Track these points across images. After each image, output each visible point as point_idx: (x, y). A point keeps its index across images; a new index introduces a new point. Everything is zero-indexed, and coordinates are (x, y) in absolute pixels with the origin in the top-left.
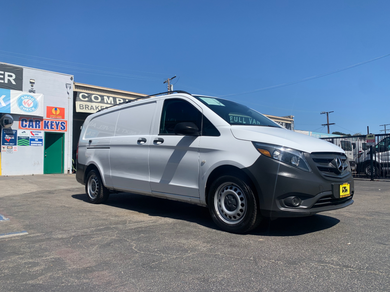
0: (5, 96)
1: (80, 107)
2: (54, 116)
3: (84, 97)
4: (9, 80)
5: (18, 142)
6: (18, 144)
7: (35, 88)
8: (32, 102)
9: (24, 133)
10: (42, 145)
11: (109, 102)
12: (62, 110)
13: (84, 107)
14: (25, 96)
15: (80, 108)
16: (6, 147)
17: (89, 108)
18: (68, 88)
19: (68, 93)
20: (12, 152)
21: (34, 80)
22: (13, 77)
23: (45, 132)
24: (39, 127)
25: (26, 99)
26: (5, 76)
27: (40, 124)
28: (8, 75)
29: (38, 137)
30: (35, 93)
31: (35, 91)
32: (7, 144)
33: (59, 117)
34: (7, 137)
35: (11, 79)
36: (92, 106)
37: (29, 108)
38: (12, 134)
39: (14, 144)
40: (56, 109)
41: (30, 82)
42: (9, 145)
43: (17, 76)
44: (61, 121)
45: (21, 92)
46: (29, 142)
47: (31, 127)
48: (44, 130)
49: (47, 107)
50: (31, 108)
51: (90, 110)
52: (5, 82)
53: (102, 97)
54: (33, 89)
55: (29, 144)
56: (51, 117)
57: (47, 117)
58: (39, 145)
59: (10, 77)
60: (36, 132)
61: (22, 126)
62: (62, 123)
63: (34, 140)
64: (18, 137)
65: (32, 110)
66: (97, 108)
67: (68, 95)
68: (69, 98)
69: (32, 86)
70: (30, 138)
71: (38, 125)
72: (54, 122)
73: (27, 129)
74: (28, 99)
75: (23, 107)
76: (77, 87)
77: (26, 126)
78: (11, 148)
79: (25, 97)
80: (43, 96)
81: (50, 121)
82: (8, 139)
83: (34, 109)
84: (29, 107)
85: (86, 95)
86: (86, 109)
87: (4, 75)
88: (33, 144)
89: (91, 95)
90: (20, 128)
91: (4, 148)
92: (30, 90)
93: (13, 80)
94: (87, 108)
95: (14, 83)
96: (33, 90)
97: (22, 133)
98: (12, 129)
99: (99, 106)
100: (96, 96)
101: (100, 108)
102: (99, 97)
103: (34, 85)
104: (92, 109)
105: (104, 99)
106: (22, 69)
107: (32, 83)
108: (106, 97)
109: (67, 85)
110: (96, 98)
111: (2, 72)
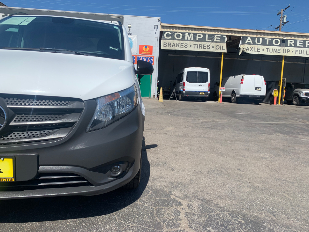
2: (144, 53)
3: (168, 35)
11: (189, 39)
12: (151, 48)
13: (167, 45)
15: (164, 46)
17: (171, 45)
18: (155, 29)
19: (156, 33)
21: (131, 25)
27: (135, 59)
30: (131, 35)
31: (131, 33)
33: (148, 53)
36: (174, 43)
40: (146, 47)
41: (128, 27)
44: (149, 56)
49: (140, 46)
51: (172, 47)
53: (184, 34)
54: (130, 32)
56: (142, 54)
57: (139, 54)
62: (150, 58)
66: (178, 45)
67: (155, 34)
68: (156, 37)
69: (130, 30)
72: (144, 58)
76: (163, 27)
80: (137, 37)
81: (142, 57)
85: (170, 33)
86: (168, 46)
96: (130, 33)
99: (179, 43)
100: (178, 34)
101: (180, 45)
102: (181, 35)
103: (131, 29)
104: (174, 46)
105: (185, 36)
106: (123, 18)
107: (130, 27)
108: (188, 34)
109: (155, 26)
110: (178, 36)
111: (110, 21)
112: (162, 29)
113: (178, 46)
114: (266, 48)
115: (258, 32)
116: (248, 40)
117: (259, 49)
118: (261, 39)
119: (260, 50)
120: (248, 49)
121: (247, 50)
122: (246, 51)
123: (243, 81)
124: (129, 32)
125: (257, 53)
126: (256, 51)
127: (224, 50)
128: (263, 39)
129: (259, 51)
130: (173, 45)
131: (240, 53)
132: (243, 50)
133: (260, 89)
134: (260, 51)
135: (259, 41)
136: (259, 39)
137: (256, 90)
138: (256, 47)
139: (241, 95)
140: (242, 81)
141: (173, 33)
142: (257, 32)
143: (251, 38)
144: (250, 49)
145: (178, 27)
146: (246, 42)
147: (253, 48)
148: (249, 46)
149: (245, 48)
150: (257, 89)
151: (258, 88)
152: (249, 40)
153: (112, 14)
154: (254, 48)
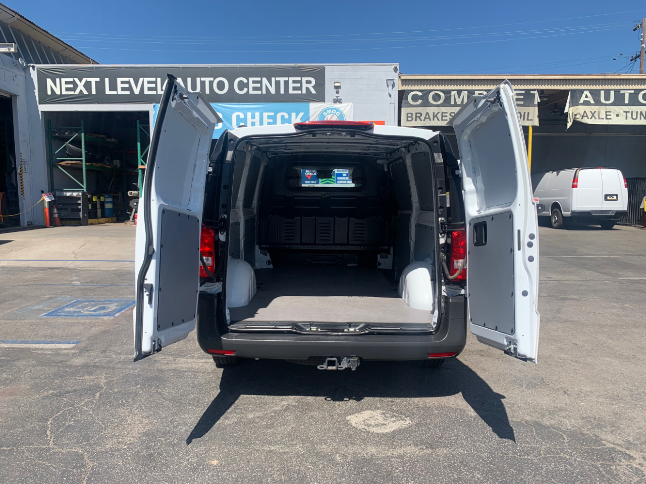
0: (303, 113)
1: (408, 117)
4: (307, 89)
6: (321, 182)
7: (341, 95)
8: (337, 117)
11: (459, 102)
12: (381, 125)
13: (414, 117)
14: (329, 109)
15: (407, 119)
16: (306, 186)
17: (422, 118)
18: (389, 87)
19: (390, 96)
21: (340, 83)
22: (312, 82)
25: (329, 114)
26: (303, 83)
28: (306, 81)
30: (342, 103)
31: (341, 99)
32: (308, 182)
34: (308, 173)
35: (310, 86)
36: (427, 113)
39: (316, 182)
40: (372, 124)
41: (335, 86)
42: (311, 184)
43: (318, 81)
45: (323, 104)
46: (335, 179)
51: (424, 120)
52: (303, 93)
53: (447, 93)
54: (339, 96)
55: (334, 182)
58: (348, 182)
59: (308, 84)
63: (342, 175)
66: (436, 116)
67: (390, 98)
68: (390, 103)
69: (337, 92)
70: (337, 172)
74: (332, 115)
79: (328, 111)
80: (353, 106)
82: (309, 175)
85: (420, 94)
87: (300, 82)
88: (341, 182)
89: (427, 93)
92: (334, 100)
93: (312, 88)
94: (418, 118)
95: (313, 92)
96: (339, 98)
99: (438, 113)
100: (436, 94)
101: (439, 116)
102: (442, 94)
103: (340, 90)
104: (427, 118)
105: (450, 96)
106: (323, 69)
108: (456, 92)
109: (388, 81)
110: (437, 97)
111: (299, 79)
112: (403, 86)
113: (436, 118)
114: (624, 112)
115: (605, 79)
116: (584, 96)
117: (608, 113)
118: (612, 93)
119: (610, 115)
120: (585, 115)
121: (584, 118)
122: (582, 118)
123: (577, 182)
124: (336, 98)
125: (605, 122)
126: (603, 119)
127: (532, 120)
128: (617, 92)
129: (608, 117)
130: (426, 116)
131: (569, 125)
132: (575, 118)
133: (615, 197)
134: (611, 119)
135: (607, 98)
136: (607, 92)
137: (606, 199)
138: (603, 110)
139: (573, 212)
140: (575, 184)
141: (426, 93)
142: (602, 79)
143: (591, 91)
144: (590, 115)
145: (436, 80)
146: (581, 101)
147: (595, 112)
148: (587, 109)
149: (579, 114)
150: (608, 198)
151: (611, 195)
152: (587, 96)
153: (301, 64)
154: (599, 112)
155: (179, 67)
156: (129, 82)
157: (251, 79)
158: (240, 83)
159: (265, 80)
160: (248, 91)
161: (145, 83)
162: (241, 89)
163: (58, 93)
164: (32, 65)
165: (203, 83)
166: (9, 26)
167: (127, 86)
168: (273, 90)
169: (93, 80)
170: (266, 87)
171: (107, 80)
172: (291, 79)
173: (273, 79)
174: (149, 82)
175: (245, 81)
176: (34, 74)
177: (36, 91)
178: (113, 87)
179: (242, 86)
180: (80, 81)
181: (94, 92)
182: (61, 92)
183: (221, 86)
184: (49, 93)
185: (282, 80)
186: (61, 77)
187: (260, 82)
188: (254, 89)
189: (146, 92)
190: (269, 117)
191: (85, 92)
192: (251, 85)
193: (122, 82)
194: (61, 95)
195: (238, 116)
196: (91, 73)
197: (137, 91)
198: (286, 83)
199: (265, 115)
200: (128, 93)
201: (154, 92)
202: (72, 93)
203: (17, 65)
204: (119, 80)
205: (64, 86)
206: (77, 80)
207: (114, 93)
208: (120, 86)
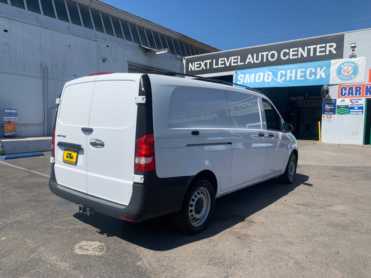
0: (326, 67)
4: (330, 51)
5: (337, 111)
6: (337, 113)
7: (356, 52)
8: (352, 68)
9: (343, 102)
10: (362, 114)
14: (346, 63)
16: (325, 116)
20: (331, 121)
21: (355, 44)
22: (334, 46)
23: (366, 99)
24: (360, 94)
25: (346, 66)
26: (327, 47)
27: (361, 91)
28: (329, 46)
29: (358, 105)
30: (356, 57)
31: (356, 55)
32: (327, 113)
34: (327, 107)
35: (332, 49)
37: (348, 76)
38: (332, 104)
39: (333, 113)
41: (351, 46)
42: (329, 114)
43: (338, 45)
45: (341, 59)
46: (348, 111)
47: (350, 95)
48: (365, 97)
49: (370, 70)
50: (350, 75)
52: (327, 54)
57: (369, 82)
58: (358, 113)
59: (331, 47)
60: (355, 100)
61: (342, 94)
63: (353, 108)
64: (338, 106)
65: (351, 78)
69: (353, 51)
70: (349, 106)
71: (358, 92)
73: (346, 97)
74: (348, 66)
75: (342, 76)
77: (345, 94)
78: (330, 117)
79: (345, 64)
80: (365, 59)
82: (328, 108)
83: (354, 76)
84: (348, 74)
87: (325, 47)
88: (353, 113)
90: (339, 97)
91: (324, 117)
92: (350, 56)
93: (334, 50)
95: (334, 52)
96: (354, 54)
97: (341, 101)
98: (332, 99)
103: (355, 49)
106: (343, 36)
107: (353, 48)
111: (324, 45)
124: (352, 55)
153: (327, 35)
155: (250, 49)
156: (224, 60)
157: (291, 50)
158: (285, 52)
159: (300, 49)
160: (289, 57)
161: (232, 59)
162: (284, 56)
163: (193, 70)
164: (184, 57)
165: (262, 56)
166: (177, 40)
167: (223, 62)
168: (305, 55)
169: (208, 61)
170: (301, 53)
171: (214, 60)
172: (318, 46)
173: (306, 48)
174: (234, 59)
175: (288, 51)
176: (184, 62)
177: (185, 70)
178: (217, 64)
179: (285, 54)
180: (203, 62)
181: (208, 68)
182: (194, 69)
183: (273, 56)
184: (190, 70)
185: (312, 47)
186: (195, 62)
187: (297, 51)
188: (293, 55)
189: (232, 64)
190: (301, 72)
191: (205, 68)
192: (291, 53)
193: (221, 61)
194: (195, 71)
195: (282, 73)
196: (207, 58)
197: (228, 65)
198: (315, 49)
199: (299, 71)
200: (223, 66)
201: (236, 64)
202: (199, 69)
203: (177, 58)
204: (220, 59)
205: (196, 66)
206: (201, 62)
207: (217, 67)
208: (220, 62)
